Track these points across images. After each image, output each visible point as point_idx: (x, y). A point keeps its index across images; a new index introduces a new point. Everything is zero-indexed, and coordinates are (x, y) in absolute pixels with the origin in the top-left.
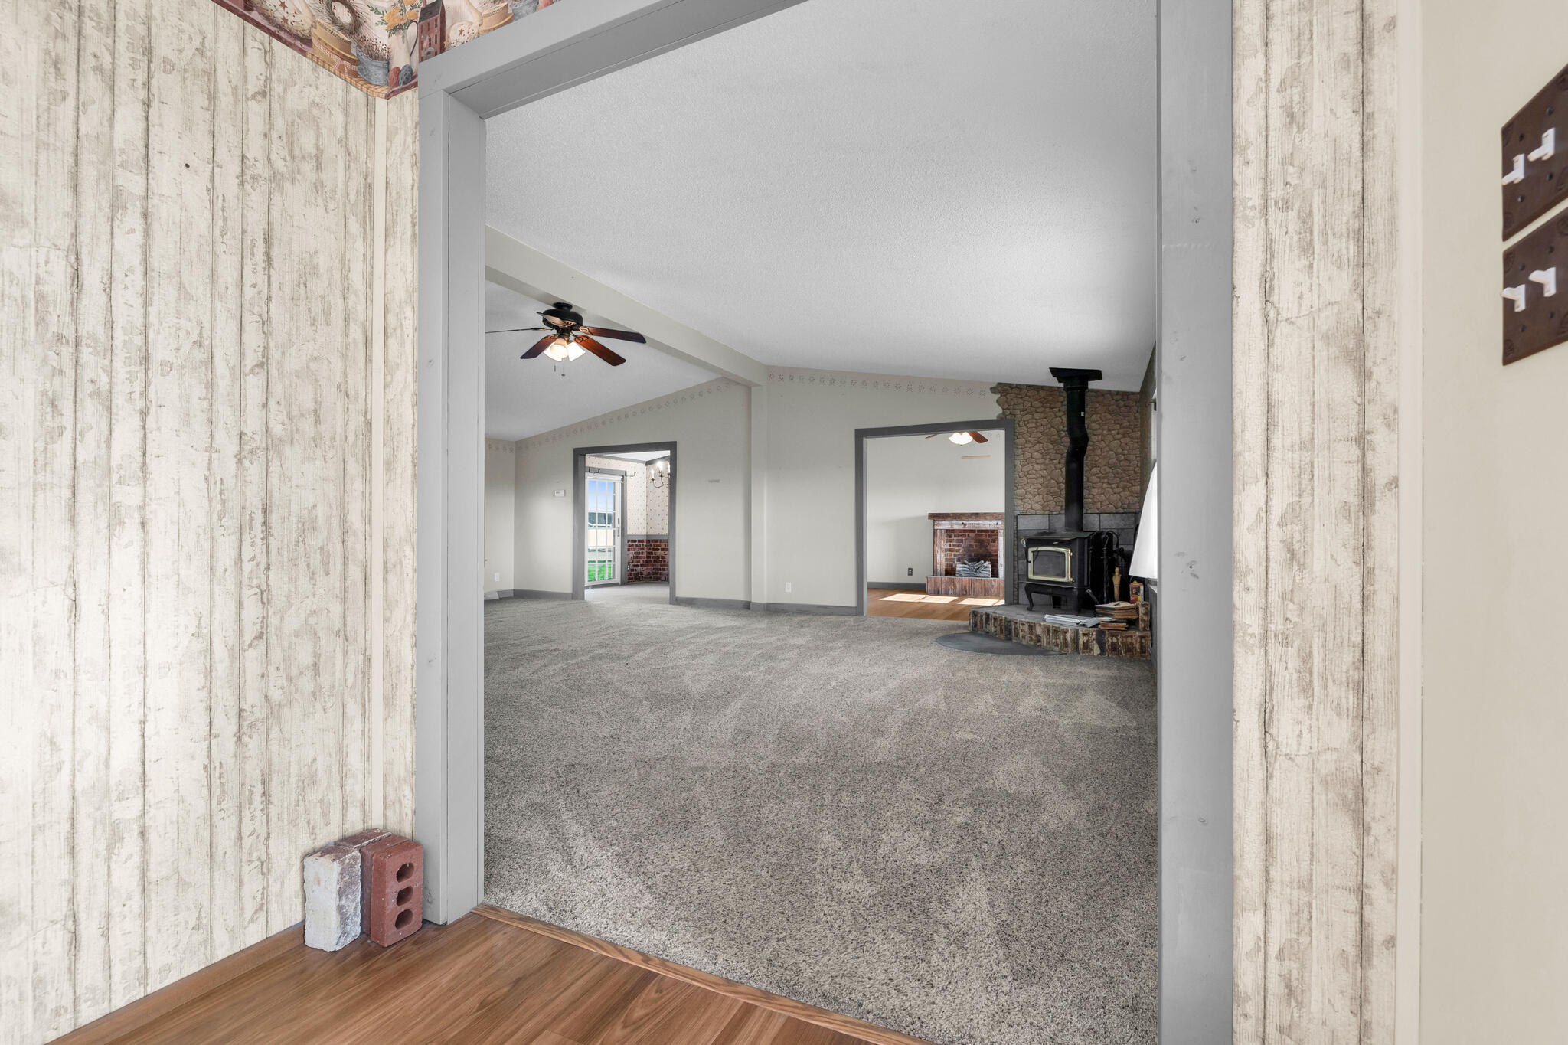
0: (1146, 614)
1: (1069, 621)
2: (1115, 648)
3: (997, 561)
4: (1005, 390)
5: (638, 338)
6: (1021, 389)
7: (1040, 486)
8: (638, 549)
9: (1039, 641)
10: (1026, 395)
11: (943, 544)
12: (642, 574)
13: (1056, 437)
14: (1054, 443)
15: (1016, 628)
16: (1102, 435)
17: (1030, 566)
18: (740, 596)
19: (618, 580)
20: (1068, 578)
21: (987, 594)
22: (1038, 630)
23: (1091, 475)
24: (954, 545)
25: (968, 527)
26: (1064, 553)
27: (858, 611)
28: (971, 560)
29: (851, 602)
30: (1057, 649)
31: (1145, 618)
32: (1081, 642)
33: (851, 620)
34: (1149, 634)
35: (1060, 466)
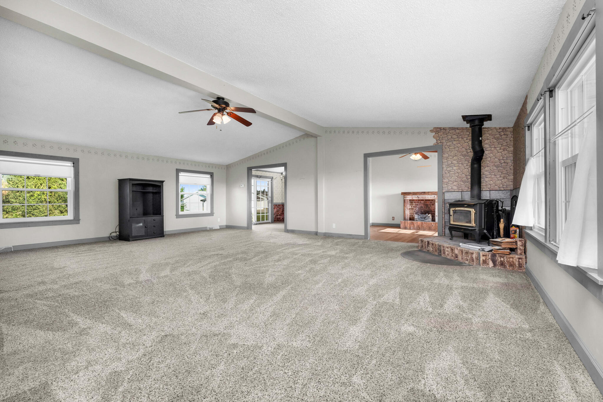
0: (522, 246)
1: (474, 247)
2: (502, 264)
3: (434, 214)
4: (438, 131)
5: (252, 111)
6: (446, 130)
7: (456, 178)
8: (278, 209)
9: (457, 257)
10: (449, 133)
11: (409, 206)
12: (280, 218)
13: (465, 153)
14: (464, 156)
15: (444, 250)
16: (491, 150)
17: (452, 218)
18: (313, 229)
19: (270, 221)
20: (473, 224)
21: (430, 229)
22: (456, 252)
23: (485, 171)
24: (414, 207)
25: (420, 198)
26: (470, 211)
27: (366, 237)
28: (422, 213)
29: (363, 233)
30: (467, 262)
31: (522, 248)
32: (481, 259)
33: (361, 242)
34: (524, 257)
35: (467, 167)
